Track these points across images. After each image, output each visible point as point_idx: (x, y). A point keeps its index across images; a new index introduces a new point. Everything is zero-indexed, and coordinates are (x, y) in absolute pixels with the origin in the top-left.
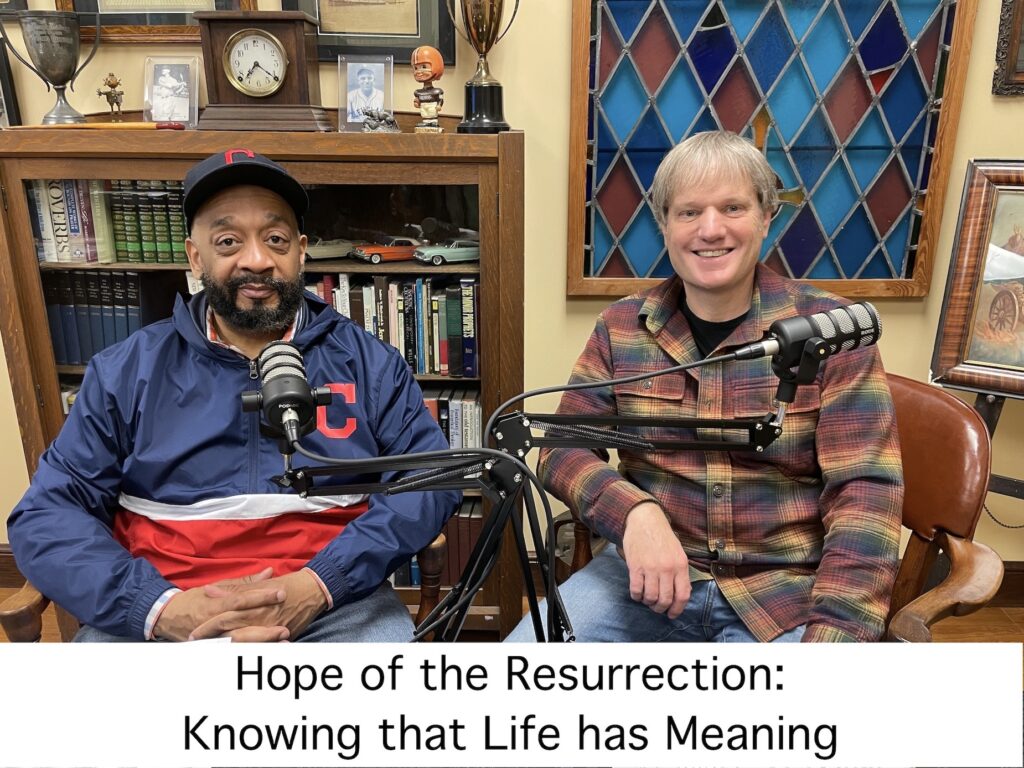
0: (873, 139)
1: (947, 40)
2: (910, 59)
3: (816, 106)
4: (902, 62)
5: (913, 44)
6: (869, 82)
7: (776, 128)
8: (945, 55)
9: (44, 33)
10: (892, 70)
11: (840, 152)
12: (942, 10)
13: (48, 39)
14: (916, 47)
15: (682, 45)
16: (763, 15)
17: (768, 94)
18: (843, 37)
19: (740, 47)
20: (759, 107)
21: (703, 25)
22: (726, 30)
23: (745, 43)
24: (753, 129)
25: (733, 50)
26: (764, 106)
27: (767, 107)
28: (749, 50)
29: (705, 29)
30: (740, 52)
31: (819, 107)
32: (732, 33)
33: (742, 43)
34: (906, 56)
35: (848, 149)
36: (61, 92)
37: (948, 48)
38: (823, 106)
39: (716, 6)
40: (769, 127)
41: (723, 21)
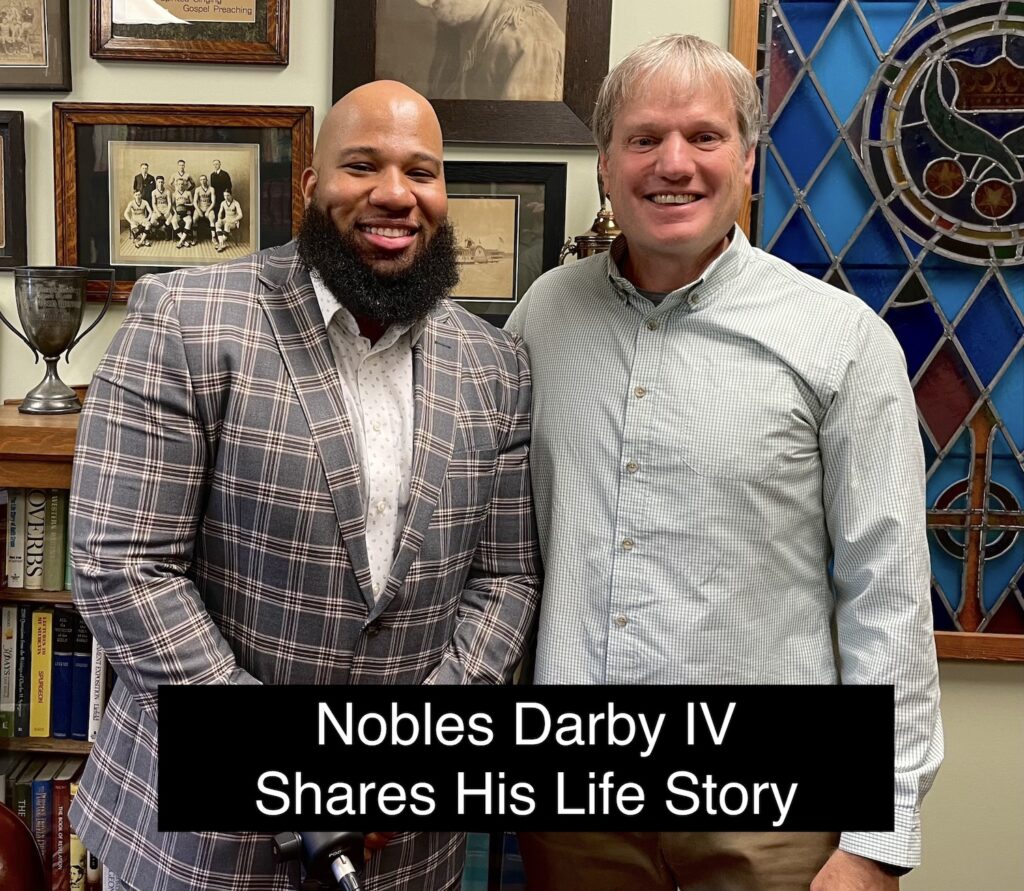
7: (1004, 430)
9: (52, 296)
13: (54, 304)
16: (978, 290)
17: (991, 387)
19: (949, 328)
20: (979, 404)
21: (897, 300)
22: (928, 306)
23: (955, 324)
24: (972, 431)
25: (938, 330)
26: (986, 402)
27: (990, 403)
28: (958, 332)
29: (899, 304)
30: (949, 334)
32: (936, 311)
33: (951, 322)
36: (52, 366)
39: (914, 277)
40: (994, 429)
41: (924, 296)
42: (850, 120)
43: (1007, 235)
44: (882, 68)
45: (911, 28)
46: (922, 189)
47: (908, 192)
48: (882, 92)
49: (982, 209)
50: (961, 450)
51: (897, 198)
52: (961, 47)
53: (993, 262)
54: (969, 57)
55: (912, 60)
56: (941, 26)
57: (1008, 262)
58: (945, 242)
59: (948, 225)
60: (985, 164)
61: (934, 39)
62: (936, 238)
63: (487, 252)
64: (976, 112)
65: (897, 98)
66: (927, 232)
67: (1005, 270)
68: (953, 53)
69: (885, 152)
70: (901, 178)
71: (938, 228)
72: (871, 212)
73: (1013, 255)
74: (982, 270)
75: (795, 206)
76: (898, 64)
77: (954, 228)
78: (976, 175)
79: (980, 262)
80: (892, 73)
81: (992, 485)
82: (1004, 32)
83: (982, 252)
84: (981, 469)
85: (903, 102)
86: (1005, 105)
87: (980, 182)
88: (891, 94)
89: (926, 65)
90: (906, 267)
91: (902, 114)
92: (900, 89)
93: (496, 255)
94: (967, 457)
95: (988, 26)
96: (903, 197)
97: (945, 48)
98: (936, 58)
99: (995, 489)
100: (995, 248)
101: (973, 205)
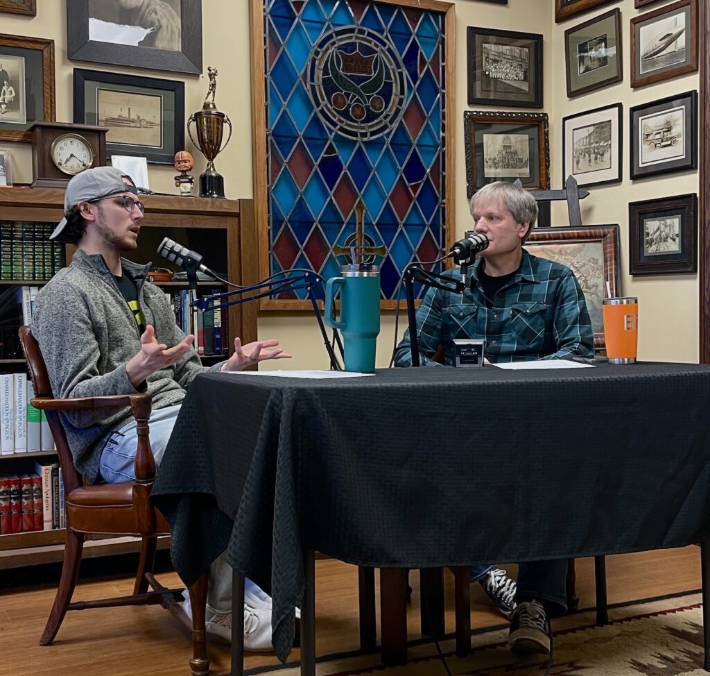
0: (415, 221)
1: (444, 169)
2: (428, 178)
3: (386, 201)
4: (425, 179)
5: (428, 170)
6: (410, 189)
7: (368, 211)
8: (444, 177)
10: (420, 184)
11: (401, 227)
12: (439, 154)
14: (430, 172)
15: (315, 164)
16: (354, 151)
17: (362, 192)
18: (394, 166)
19: (345, 167)
20: (358, 200)
21: (325, 153)
22: (336, 157)
23: (347, 165)
24: (356, 212)
25: (341, 168)
26: (360, 199)
27: (362, 200)
28: (349, 168)
29: (326, 156)
30: (345, 170)
31: (388, 202)
32: (340, 159)
34: (425, 176)
35: (404, 225)
37: (444, 174)
38: (390, 201)
39: (331, 144)
40: (364, 211)
41: (335, 153)
42: (302, 72)
43: (363, 128)
44: (313, 51)
45: (323, 35)
46: (332, 106)
47: (326, 106)
48: (314, 61)
49: (354, 116)
50: (352, 221)
51: (322, 108)
52: (343, 45)
53: (359, 139)
54: (345, 50)
55: (324, 48)
56: (334, 35)
57: (365, 139)
58: (342, 129)
59: (342, 122)
60: (354, 97)
61: (332, 41)
62: (338, 127)
63: (147, 122)
64: (349, 74)
65: (320, 63)
66: (335, 125)
67: (365, 143)
68: (339, 48)
69: (317, 88)
70: (323, 100)
71: (338, 123)
72: (313, 114)
73: (366, 137)
74: (355, 142)
75: (283, 109)
76: (319, 49)
77: (344, 123)
78: (351, 102)
79: (355, 139)
80: (317, 53)
81: (365, 236)
82: (357, 41)
83: (355, 134)
84: (360, 230)
85: (322, 67)
86: (359, 72)
87: (353, 104)
88: (317, 63)
89: (330, 51)
90: (327, 140)
91: (322, 72)
92: (320, 60)
93: (152, 124)
94: (355, 224)
95: (351, 38)
96: (324, 108)
97: (336, 45)
98: (333, 49)
99: (366, 237)
100: (360, 133)
101: (351, 114)
